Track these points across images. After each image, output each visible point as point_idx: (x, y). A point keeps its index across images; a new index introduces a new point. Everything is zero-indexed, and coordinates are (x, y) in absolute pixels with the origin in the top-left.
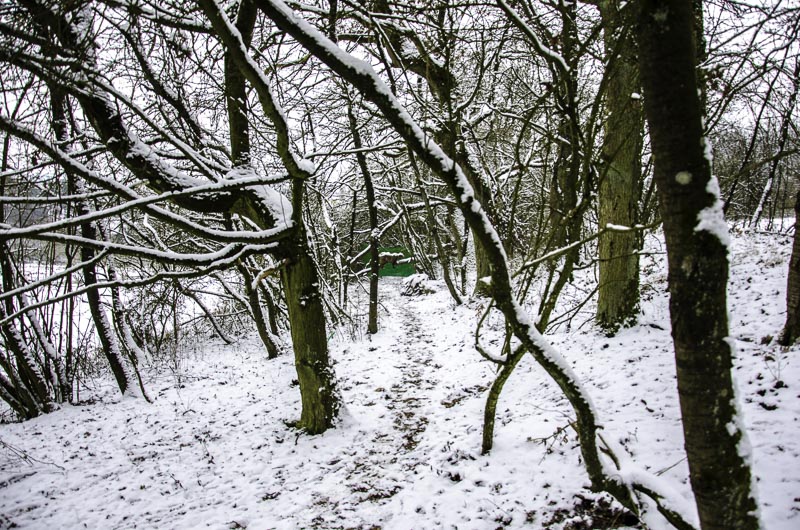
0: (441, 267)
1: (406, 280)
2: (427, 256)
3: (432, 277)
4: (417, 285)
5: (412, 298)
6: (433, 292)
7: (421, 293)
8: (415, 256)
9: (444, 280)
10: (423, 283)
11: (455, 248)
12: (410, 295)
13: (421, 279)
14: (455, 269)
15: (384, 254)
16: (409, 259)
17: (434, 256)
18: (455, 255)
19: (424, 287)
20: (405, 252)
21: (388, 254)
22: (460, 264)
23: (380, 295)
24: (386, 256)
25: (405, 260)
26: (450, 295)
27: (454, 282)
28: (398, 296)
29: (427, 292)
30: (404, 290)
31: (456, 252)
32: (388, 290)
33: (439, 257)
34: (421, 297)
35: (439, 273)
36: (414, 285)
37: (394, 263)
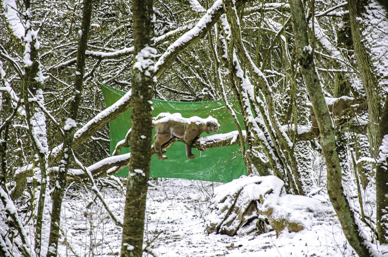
0: (319, 159)
1: (224, 190)
2: (283, 128)
3: (294, 187)
4: (253, 204)
5: (238, 240)
6: (296, 228)
7: (261, 229)
8: (248, 126)
9: (326, 197)
10: (270, 201)
11: (362, 109)
12: (233, 234)
13: (263, 189)
14: (360, 168)
15: (167, 117)
16: (233, 135)
17: (303, 129)
18: (356, 128)
19: (270, 211)
20: (223, 116)
21: (177, 117)
22: (375, 154)
23: (150, 227)
24: (170, 124)
25: (222, 137)
26: (341, 238)
27: (354, 205)
28: (199, 236)
29: (280, 226)
30: (215, 218)
31: (363, 119)
32: (174, 215)
33: (315, 132)
34: (262, 239)
35: (313, 175)
36: (243, 204)
37: (193, 143)
